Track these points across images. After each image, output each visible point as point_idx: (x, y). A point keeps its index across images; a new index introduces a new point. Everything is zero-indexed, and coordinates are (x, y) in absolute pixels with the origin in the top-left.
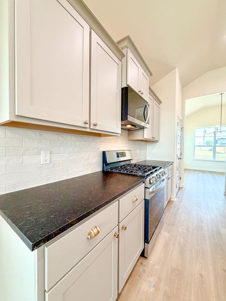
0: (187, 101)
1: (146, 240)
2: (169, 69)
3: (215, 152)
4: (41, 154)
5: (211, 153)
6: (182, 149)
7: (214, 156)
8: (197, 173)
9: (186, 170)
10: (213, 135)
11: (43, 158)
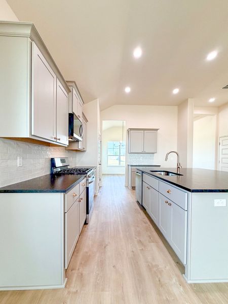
0: (103, 121)
1: (88, 213)
2: (93, 98)
3: (120, 161)
4: (17, 159)
5: (118, 161)
6: (101, 157)
7: (120, 163)
8: (109, 176)
9: (103, 174)
10: (119, 147)
11: (19, 162)
